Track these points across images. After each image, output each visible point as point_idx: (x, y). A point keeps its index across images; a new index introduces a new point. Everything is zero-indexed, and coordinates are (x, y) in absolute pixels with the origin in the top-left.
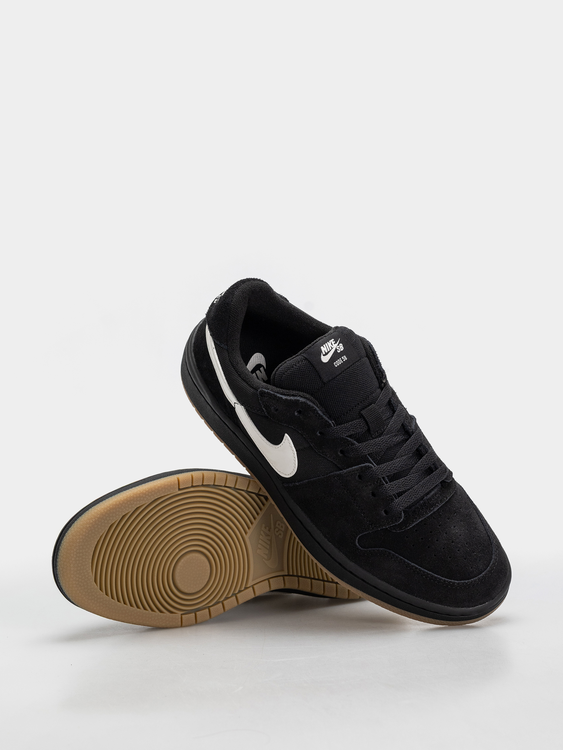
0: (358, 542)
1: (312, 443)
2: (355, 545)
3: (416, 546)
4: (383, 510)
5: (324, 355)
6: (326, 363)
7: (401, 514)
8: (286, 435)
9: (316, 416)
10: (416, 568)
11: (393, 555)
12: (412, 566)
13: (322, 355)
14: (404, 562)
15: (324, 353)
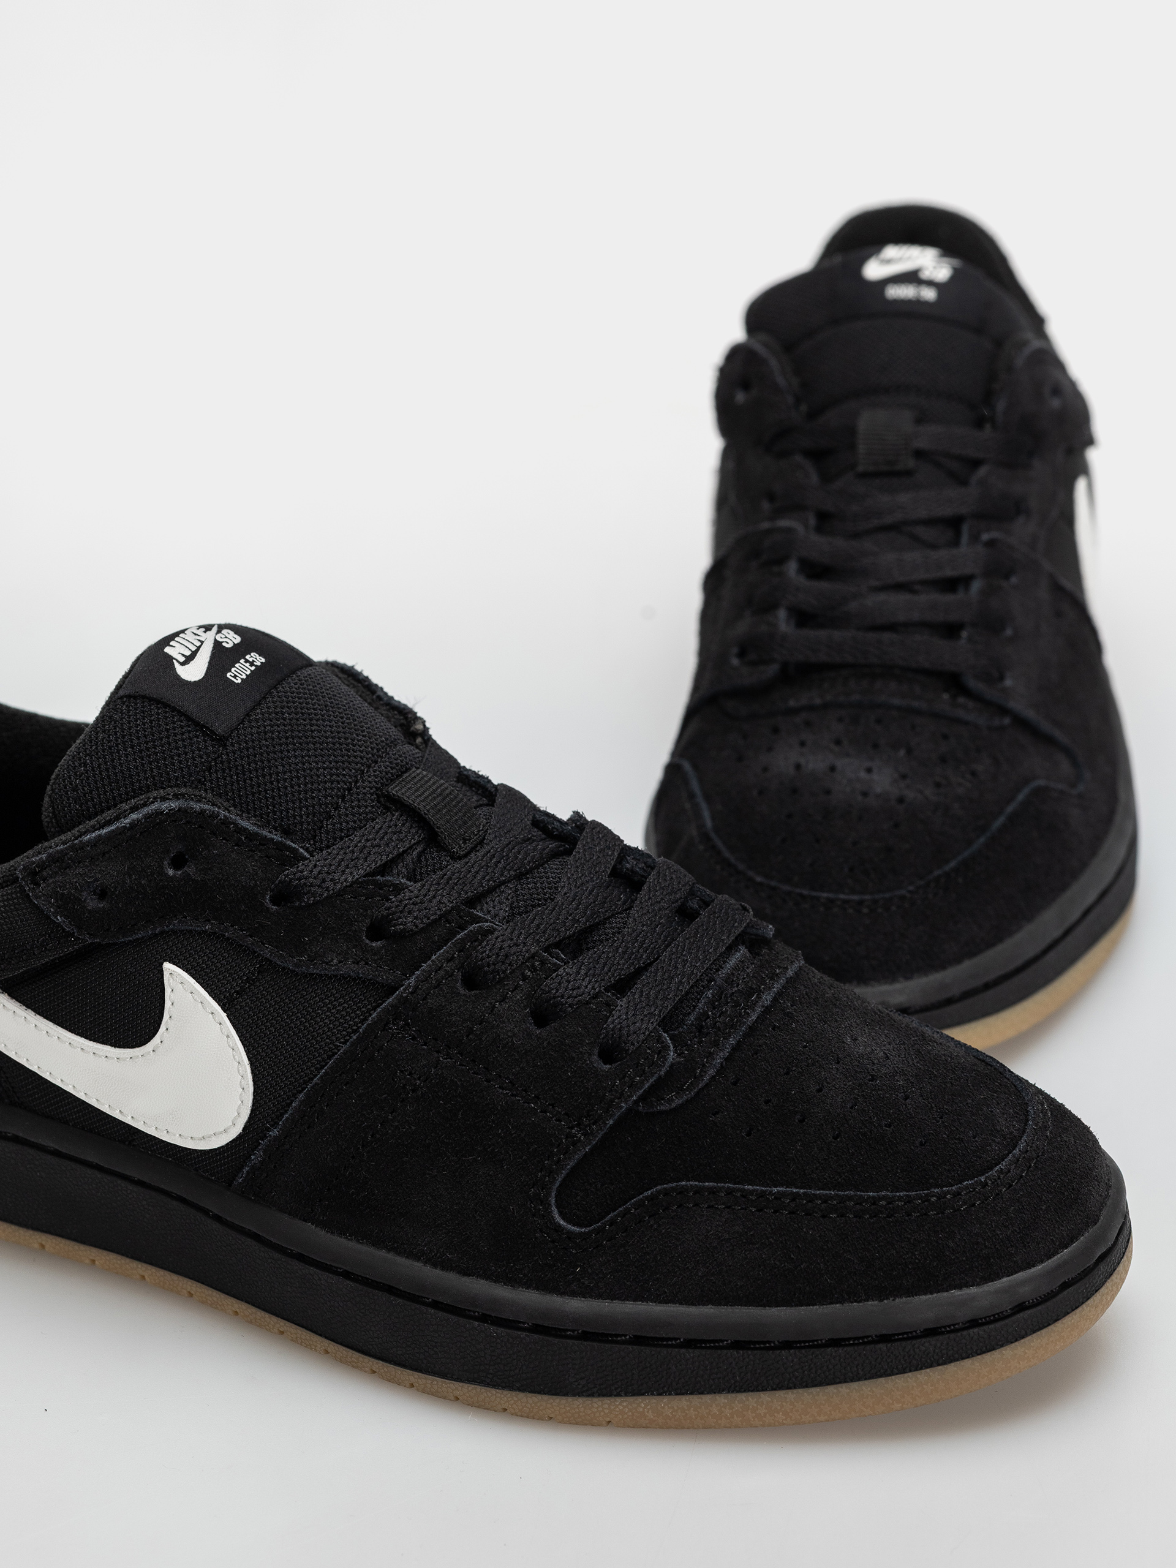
0: (561, 1214)
1: (264, 944)
2: (558, 1228)
3: (758, 1130)
4: (596, 1051)
5: (182, 664)
6: (199, 681)
7: (659, 1039)
8: (167, 966)
9: (237, 845)
10: (795, 1197)
11: (698, 1191)
12: (779, 1197)
13: (177, 665)
14: (745, 1194)
15: (182, 659)
